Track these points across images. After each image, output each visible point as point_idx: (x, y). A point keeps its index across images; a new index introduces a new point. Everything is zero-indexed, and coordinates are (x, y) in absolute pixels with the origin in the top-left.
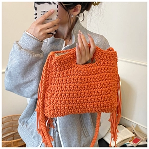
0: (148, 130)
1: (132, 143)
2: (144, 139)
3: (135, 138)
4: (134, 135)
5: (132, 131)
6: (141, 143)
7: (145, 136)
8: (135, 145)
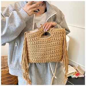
0: (85, 68)
1: (75, 75)
2: (82, 74)
3: (77, 73)
5: (76, 68)
6: (80, 76)
7: (84, 72)
8: (76, 77)
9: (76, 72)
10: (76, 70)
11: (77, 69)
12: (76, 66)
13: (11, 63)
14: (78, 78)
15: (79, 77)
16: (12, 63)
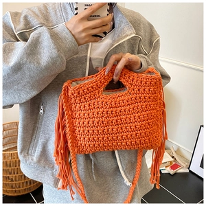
1: (168, 169)
2: (185, 166)
3: (174, 163)
4: (173, 159)
5: (171, 154)
6: (181, 171)
7: (188, 162)
8: (172, 172)
9: (171, 162)
10: (173, 157)
11: (175, 155)
12: (172, 149)
13: (28, 153)
14: (175, 174)
15: (178, 172)
16: (30, 152)
